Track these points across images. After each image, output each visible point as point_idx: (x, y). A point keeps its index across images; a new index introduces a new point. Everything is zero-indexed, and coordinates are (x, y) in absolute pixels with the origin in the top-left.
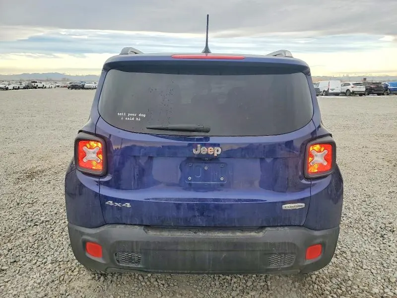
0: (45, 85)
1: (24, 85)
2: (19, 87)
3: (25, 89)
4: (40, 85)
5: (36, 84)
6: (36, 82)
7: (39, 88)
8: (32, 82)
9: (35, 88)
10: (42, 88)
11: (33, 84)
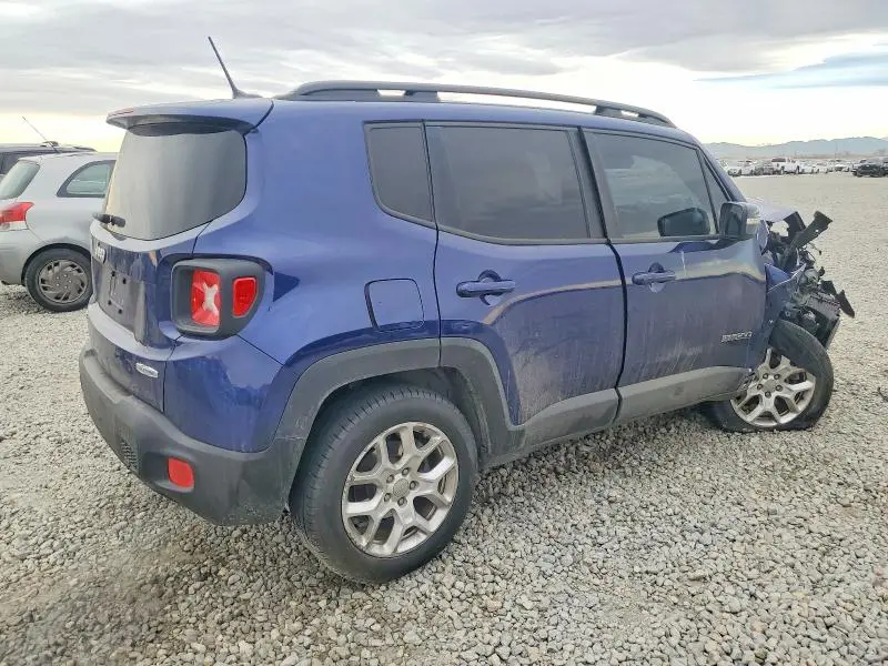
0: (802, 167)
1: (752, 167)
2: (740, 171)
3: (755, 174)
4: (789, 166)
5: (781, 164)
6: (783, 161)
7: (788, 173)
8: (774, 161)
9: (778, 172)
10: (794, 173)
11: (775, 164)
